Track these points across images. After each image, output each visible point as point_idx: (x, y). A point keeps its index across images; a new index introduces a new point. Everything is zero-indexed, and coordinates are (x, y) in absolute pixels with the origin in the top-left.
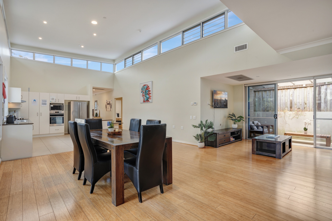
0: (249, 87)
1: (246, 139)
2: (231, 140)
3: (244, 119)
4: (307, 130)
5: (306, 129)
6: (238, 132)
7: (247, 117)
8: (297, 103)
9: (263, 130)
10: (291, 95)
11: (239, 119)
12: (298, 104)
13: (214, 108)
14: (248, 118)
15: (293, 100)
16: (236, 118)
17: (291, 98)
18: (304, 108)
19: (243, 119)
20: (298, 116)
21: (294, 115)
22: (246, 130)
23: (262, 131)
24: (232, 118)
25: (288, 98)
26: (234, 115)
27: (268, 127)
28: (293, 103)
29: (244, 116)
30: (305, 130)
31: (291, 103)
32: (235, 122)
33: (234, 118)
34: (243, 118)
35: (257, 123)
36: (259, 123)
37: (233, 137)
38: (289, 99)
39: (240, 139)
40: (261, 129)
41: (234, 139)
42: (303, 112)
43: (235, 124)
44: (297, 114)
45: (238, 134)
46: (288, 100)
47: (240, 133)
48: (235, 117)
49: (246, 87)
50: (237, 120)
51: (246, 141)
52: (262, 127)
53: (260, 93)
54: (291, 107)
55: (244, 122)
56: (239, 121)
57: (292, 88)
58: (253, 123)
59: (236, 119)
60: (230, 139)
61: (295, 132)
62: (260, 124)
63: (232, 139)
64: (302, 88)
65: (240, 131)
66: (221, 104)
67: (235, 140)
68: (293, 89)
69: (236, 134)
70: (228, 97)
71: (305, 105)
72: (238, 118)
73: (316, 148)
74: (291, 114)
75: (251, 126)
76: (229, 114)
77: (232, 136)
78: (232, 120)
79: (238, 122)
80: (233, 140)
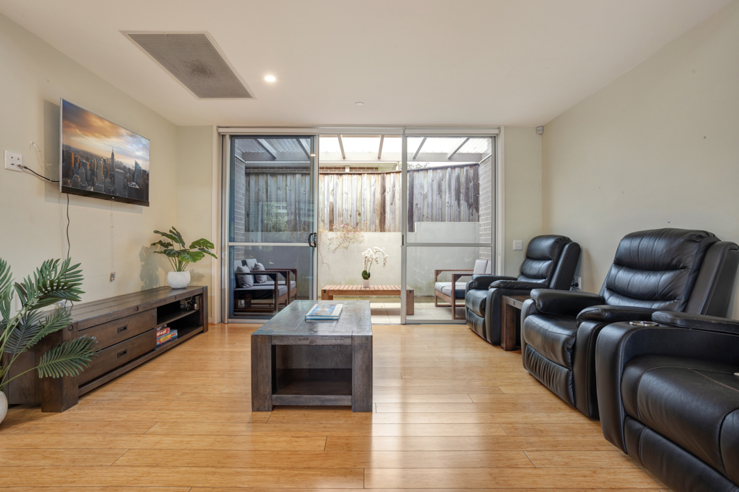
0: (233, 137)
1: (222, 321)
2: (162, 340)
3: (213, 251)
4: (369, 276)
5: (366, 275)
6: (192, 300)
7: (227, 243)
8: (343, 210)
9: (276, 285)
10: (331, 190)
11: (196, 250)
12: (345, 215)
13: (66, 190)
14: (230, 247)
15: (336, 203)
16: (187, 247)
17: (331, 199)
18: (357, 224)
19: (210, 250)
20: (347, 244)
21: (341, 240)
22: (222, 291)
23: (273, 287)
24: (170, 248)
25: (326, 198)
26: (178, 235)
27: (285, 274)
28: (336, 213)
29: (214, 239)
30: (365, 278)
31: (332, 211)
32: (180, 263)
33: (177, 247)
34: (212, 246)
35: (256, 265)
36: (260, 264)
37: (169, 325)
38: (328, 200)
39: (200, 329)
40: (266, 283)
41: (175, 333)
42: (357, 233)
43: (179, 270)
44: (345, 239)
45: (192, 308)
46: (326, 203)
47: (202, 306)
48: (183, 244)
49: (223, 136)
50: (188, 253)
51: (222, 329)
52: (273, 276)
53: (262, 180)
54: (331, 222)
55: (216, 262)
56: (195, 257)
57: (333, 174)
58: (244, 263)
59: (184, 251)
60: (155, 338)
61: (341, 284)
62: (262, 267)
63: (165, 335)
64: (353, 175)
65: (201, 295)
66: (113, 182)
67: (179, 336)
68: (335, 176)
69: (185, 310)
70: (150, 160)
71: (358, 216)
72: (193, 246)
73: (405, 324)
74: (333, 238)
75: (239, 276)
76: (156, 232)
77: (165, 324)
78: (169, 253)
79: (191, 263)
80: (169, 337)
